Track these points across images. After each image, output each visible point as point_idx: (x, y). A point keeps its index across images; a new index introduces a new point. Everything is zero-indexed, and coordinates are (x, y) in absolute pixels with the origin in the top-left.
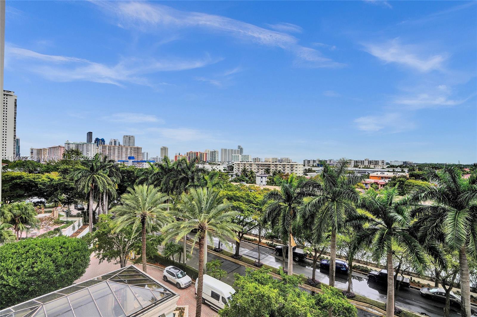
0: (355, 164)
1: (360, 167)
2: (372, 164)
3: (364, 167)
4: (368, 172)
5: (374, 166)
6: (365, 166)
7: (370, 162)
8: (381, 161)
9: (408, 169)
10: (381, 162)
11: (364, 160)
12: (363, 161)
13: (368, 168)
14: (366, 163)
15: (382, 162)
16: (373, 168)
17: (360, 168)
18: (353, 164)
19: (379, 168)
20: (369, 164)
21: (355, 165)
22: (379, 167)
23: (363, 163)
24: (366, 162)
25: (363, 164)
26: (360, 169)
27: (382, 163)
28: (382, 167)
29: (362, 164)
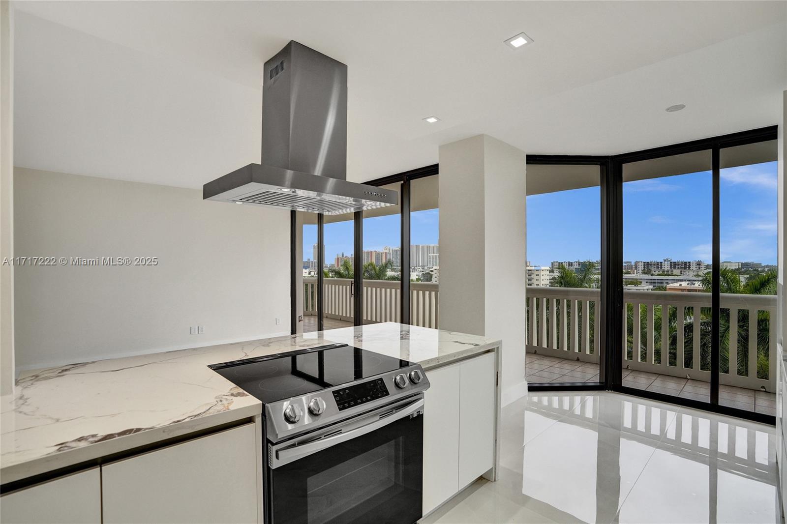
0: (644, 268)
1: (655, 273)
2: (678, 268)
3: (661, 272)
4: (667, 281)
5: (681, 271)
6: (663, 271)
7: (674, 265)
8: (694, 263)
9: (748, 276)
10: (694, 265)
11: (663, 261)
12: (661, 263)
13: (669, 275)
14: (666, 267)
15: (698, 264)
16: (678, 276)
17: (652, 275)
18: (641, 267)
19: (690, 275)
20: (671, 268)
21: (644, 270)
22: (691, 273)
23: (661, 266)
24: (666, 265)
25: (661, 268)
26: (653, 277)
27: (698, 266)
28: (695, 273)
29: (658, 268)
